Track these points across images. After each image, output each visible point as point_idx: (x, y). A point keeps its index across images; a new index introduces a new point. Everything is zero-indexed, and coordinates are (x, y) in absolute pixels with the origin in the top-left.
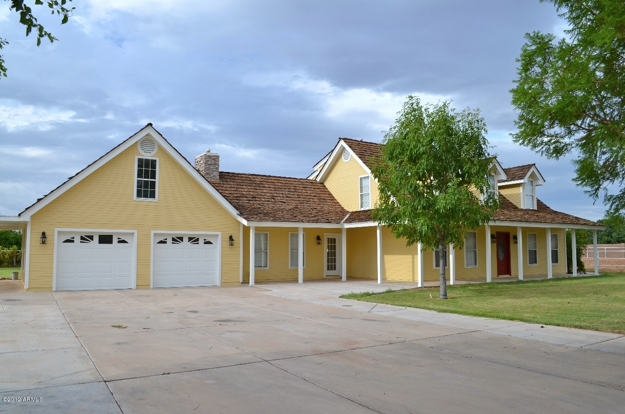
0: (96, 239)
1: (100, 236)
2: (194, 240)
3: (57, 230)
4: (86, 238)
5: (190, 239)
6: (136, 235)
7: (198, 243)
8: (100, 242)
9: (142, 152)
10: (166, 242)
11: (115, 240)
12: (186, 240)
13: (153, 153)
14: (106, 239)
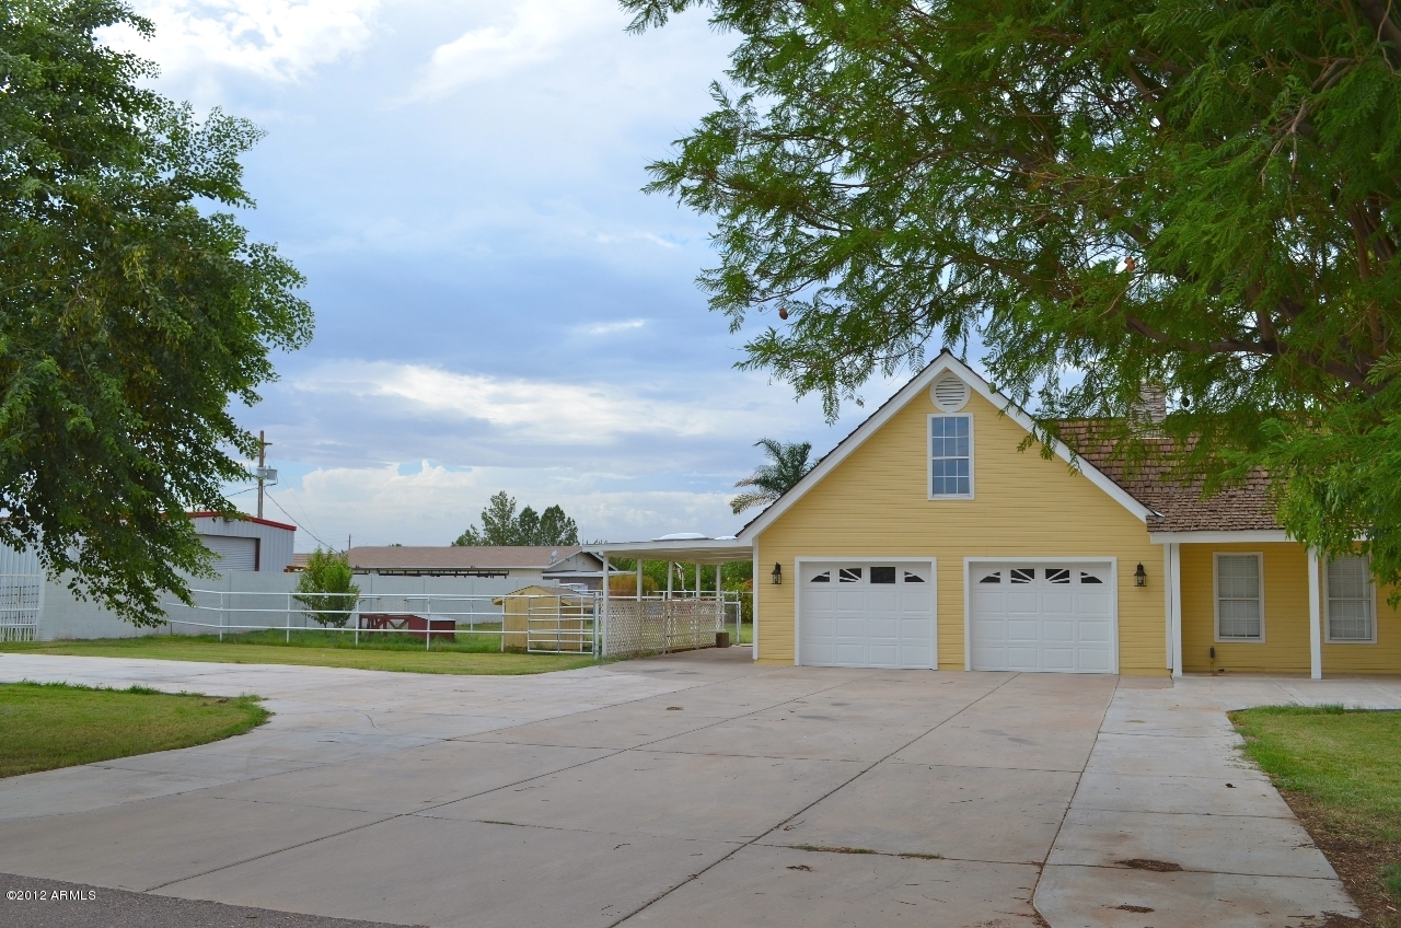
0: (866, 574)
1: (873, 570)
2: (1058, 574)
3: (798, 560)
4: (850, 574)
5: (1049, 573)
6: (934, 566)
7: (1068, 582)
8: (873, 580)
9: (939, 405)
10: (998, 580)
11: (900, 576)
12: (1040, 574)
13: (961, 405)
14: (883, 575)
